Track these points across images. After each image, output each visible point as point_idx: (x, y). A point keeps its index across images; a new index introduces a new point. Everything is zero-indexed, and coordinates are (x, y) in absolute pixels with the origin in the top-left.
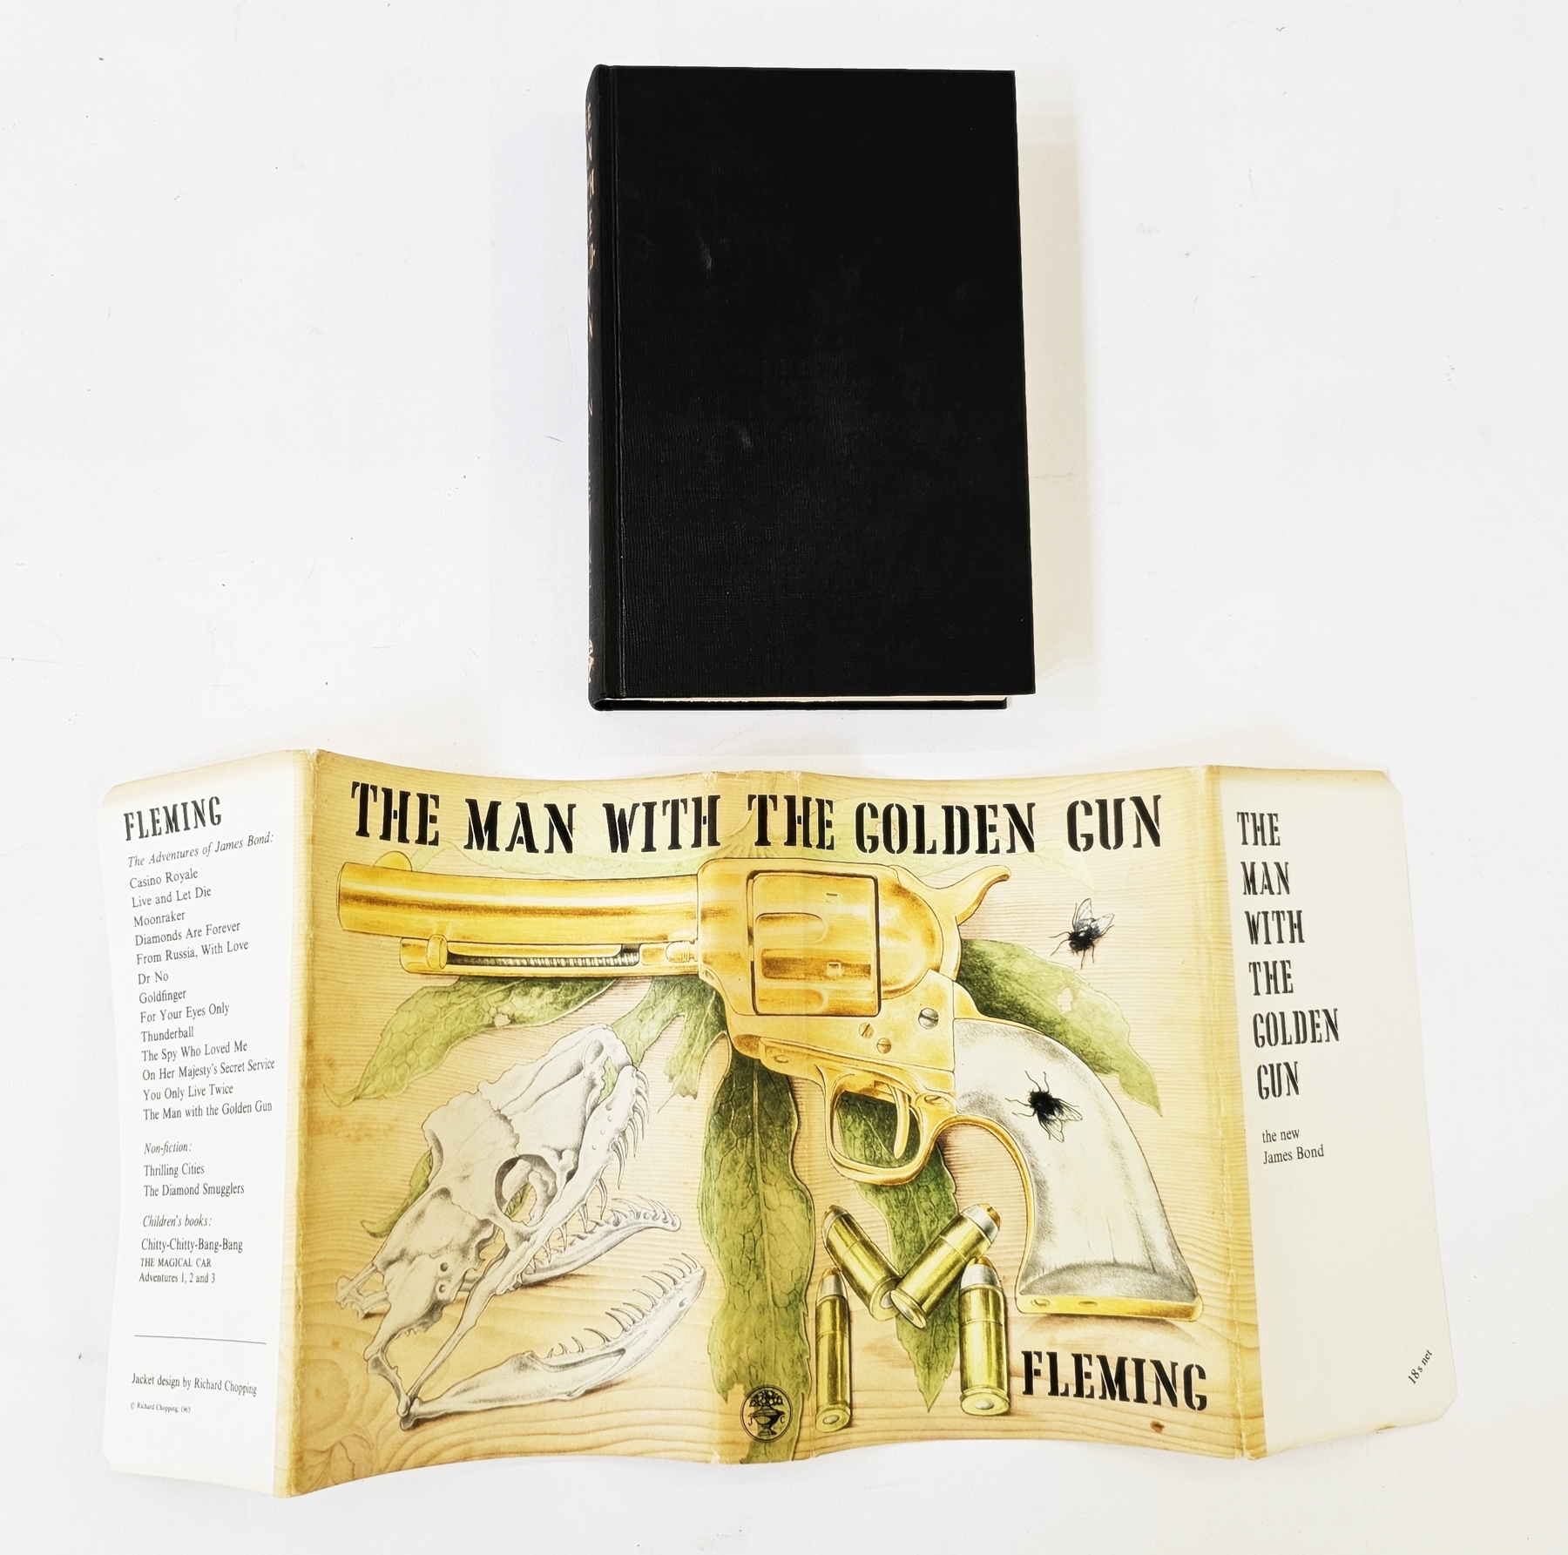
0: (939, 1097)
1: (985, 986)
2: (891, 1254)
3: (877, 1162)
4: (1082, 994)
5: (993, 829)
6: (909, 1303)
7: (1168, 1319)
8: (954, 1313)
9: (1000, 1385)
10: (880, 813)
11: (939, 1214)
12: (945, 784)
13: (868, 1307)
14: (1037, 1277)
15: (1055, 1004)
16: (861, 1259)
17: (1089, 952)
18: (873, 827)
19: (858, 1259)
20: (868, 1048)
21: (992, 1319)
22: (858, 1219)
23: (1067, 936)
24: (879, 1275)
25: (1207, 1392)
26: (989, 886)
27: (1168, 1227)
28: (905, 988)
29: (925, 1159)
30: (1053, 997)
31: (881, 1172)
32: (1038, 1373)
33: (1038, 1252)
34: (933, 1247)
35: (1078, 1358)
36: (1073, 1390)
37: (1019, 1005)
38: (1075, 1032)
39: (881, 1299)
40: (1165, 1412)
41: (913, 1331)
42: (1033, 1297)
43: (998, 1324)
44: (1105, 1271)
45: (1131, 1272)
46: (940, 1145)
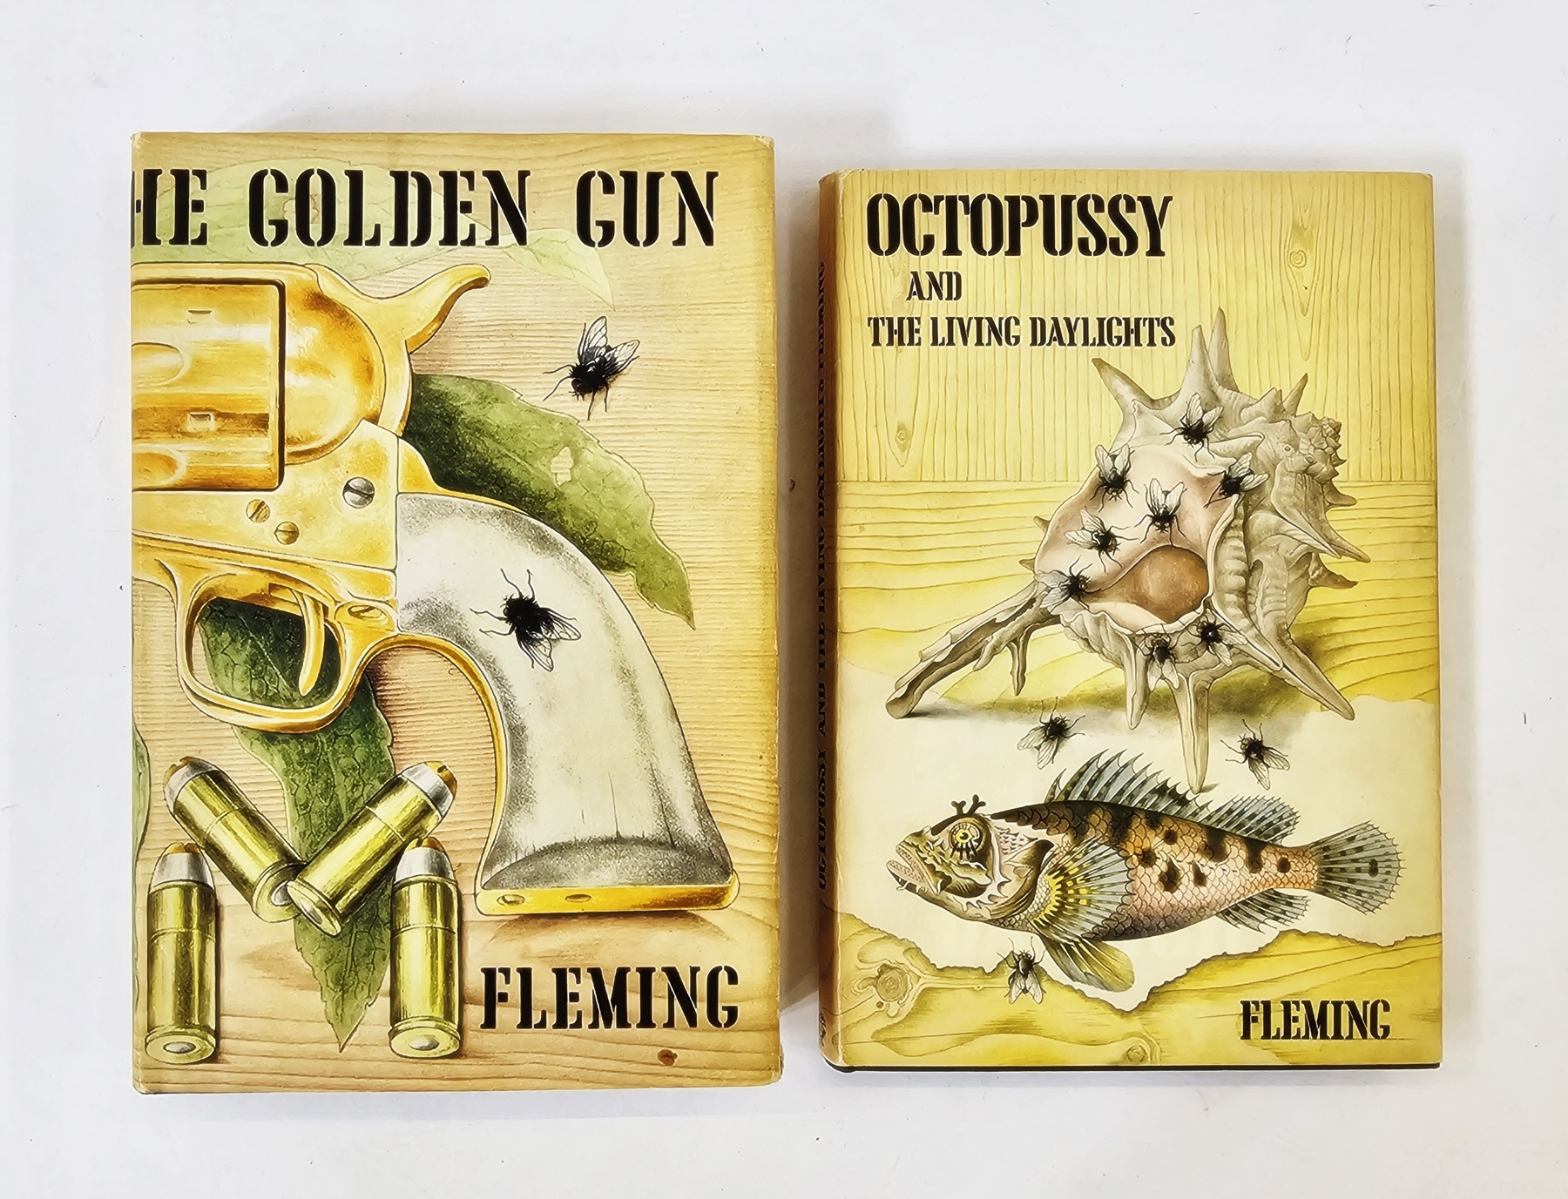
0: (371, 608)
1: (445, 444)
2: (289, 832)
3: (271, 700)
4: (587, 456)
5: (467, 207)
6: (316, 899)
7: (689, 909)
8: (384, 915)
9: (448, 1016)
10: (292, 184)
11: (365, 776)
12: (396, 139)
13: (250, 901)
14: (507, 864)
15: (548, 472)
16: (240, 834)
17: (599, 396)
18: (280, 205)
19: (235, 833)
20: (264, 536)
21: (439, 923)
22: (236, 778)
23: (567, 372)
24: (269, 858)
25: (736, 1001)
26: (457, 295)
27: (696, 783)
28: (324, 447)
29: (348, 696)
30: (545, 460)
31: (278, 714)
32: (503, 997)
33: (511, 830)
34: (354, 823)
35: (561, 974)
36: (552, 1019)
37: (494, 472)
38: (575, 512)
39: (271, 893)
40: (680, 1036)
41: (321, 939)
42: (502, 892)
43: (448, 931)
44: (605, 851)
45: (640, 851)
46: (371, 676)
